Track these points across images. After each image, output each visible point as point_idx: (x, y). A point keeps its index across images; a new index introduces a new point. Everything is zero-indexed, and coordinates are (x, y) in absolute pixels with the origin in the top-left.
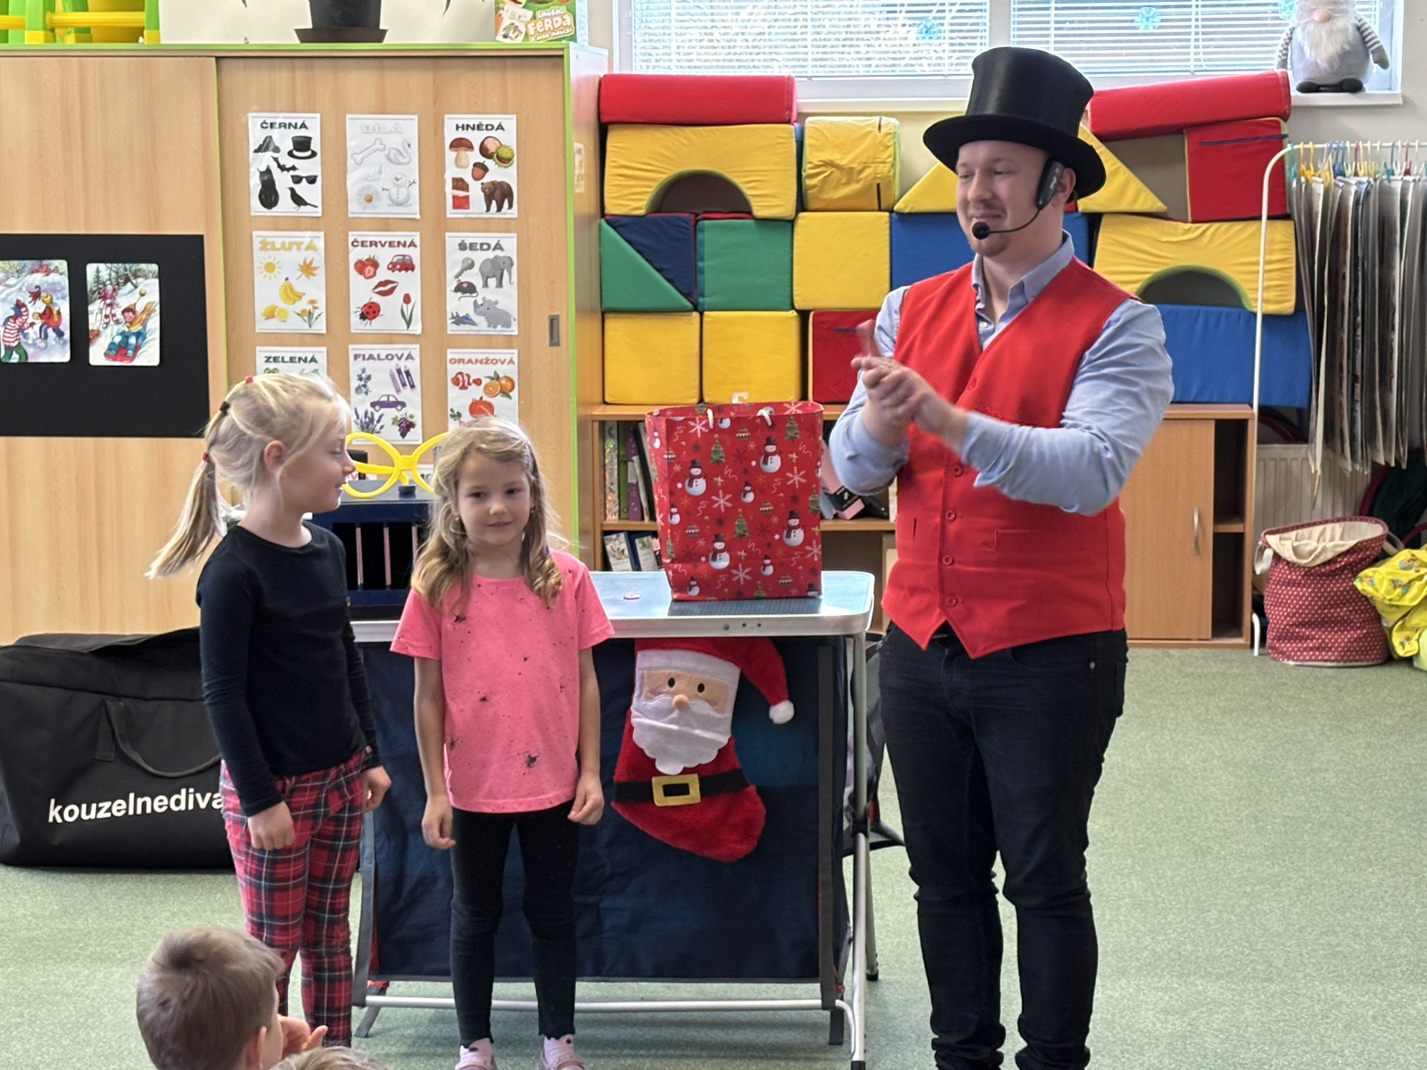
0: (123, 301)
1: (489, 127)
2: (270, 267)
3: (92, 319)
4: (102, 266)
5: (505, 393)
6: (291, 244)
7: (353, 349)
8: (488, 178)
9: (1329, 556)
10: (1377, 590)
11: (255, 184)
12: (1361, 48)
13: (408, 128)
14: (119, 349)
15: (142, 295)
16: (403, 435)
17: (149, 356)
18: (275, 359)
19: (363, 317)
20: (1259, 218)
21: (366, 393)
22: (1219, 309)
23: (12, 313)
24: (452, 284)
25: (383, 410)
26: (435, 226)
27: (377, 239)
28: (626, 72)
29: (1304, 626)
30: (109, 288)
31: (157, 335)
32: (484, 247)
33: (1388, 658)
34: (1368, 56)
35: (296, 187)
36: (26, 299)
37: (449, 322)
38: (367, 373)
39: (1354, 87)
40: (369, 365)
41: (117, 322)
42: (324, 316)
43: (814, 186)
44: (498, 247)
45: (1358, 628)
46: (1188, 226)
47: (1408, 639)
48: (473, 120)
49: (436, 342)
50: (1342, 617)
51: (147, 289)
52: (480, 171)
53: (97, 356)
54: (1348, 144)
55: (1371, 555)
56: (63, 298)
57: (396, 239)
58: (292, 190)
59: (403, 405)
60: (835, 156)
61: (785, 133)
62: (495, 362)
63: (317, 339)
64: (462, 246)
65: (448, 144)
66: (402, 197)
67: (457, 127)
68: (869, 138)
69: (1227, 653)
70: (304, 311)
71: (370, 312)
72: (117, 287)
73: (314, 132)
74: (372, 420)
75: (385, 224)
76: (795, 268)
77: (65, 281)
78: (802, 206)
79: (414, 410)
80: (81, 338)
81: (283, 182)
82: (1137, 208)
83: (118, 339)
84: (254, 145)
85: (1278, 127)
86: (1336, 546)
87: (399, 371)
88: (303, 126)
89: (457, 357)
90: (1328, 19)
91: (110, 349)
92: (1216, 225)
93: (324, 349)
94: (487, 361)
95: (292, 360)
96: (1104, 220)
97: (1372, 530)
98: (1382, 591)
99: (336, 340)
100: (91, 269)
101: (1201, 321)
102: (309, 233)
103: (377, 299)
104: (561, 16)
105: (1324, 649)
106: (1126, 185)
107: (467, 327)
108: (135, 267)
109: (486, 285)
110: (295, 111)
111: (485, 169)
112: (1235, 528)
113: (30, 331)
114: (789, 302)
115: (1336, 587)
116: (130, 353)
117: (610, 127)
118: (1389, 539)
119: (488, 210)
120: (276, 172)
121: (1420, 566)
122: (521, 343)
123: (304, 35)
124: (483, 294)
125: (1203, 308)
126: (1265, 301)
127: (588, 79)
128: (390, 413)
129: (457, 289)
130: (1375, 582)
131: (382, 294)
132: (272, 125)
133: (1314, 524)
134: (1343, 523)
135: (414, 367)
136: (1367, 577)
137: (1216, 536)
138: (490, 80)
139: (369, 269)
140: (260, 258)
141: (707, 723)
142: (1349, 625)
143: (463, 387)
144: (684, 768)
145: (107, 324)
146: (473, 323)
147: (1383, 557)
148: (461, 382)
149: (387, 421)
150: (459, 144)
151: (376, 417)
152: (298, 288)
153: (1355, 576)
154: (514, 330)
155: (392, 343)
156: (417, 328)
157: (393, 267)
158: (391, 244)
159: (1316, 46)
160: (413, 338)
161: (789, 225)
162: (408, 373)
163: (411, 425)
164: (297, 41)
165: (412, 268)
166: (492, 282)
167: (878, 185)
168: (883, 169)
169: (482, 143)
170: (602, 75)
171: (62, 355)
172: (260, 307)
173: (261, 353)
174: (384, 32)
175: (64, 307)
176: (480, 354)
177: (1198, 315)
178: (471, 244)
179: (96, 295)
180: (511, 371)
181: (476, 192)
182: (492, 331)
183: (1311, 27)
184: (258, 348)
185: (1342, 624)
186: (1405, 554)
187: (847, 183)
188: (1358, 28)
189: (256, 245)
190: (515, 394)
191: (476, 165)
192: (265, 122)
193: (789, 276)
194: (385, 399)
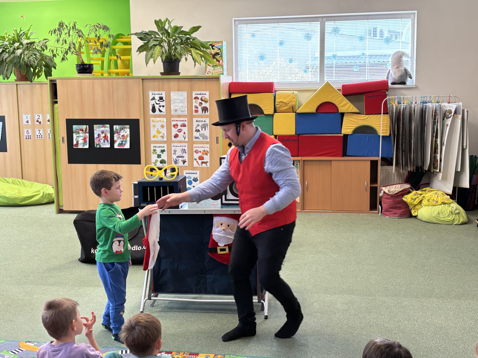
0: (122, 134)
1: (203, 94)
2: (154, 126)
3: (115, 138)
4: (117, 126)
5: (207, 154)
6: (159, 121)
7: (173, 144)
8: (203, 106)
9: (397, 192)
10: (408, 200)
11: (151, 107)
12: (406, 74)
13: (185, 94)
14: (121, 144)
15: (126, 132)
16: (184, 164)
17: (127, 146)
18: (155, 147)
19: (175, 137)
20: (381, 114)
21: (175, 154)
22: (372, 135)
23: (97, 136)
24: (194, 130)
25: (179, 158)
26: (190, 117)
27: (178, 120)
28: (237, 81)
29: (391, 209)
30: (119, 131)
31: (129, 141)
32: (202, 121)
33: (411, 216)
34: (407, 76)
35: (160, 108)
36: (100, 133)
37: (194, 138)
38: (176, 150)
39: (404, 83)
40: (176, 148)
41: (120, 138)
42: (166, 137)
43: (278, 107)
44: (205, 121)
45: (403, 209)
46: (365, 115)
47: (415, 212)
48: (199, 92)
49: (191, 143)
50: (400, 207)
51: (127, 131)
52: (201, 104)
53: (116, 146)
54: (402, 97)
55: (406, 192)
56: (108, 133)
57: (182, 120)
58: (159, 109)
59: (184, 157)
60: (283, 100)
61: (271, 95)
62: (204, 147)
63: (164, 142)
64: (197, 121)
65: (193, 97)
66: (183, 110)
67: (196, 94)
68: (290, 96)
69: (373, 215)
70: (162, 136)
71: (176, 136)
72: (121, 130)
73: (164, 96)
74: (177, 160)
75: (179, 116)
76: (274, 125)
77: (109, 129)
78: (275, 111)
79: (186, 158)
80: (112, 142)
81: (157, 107)
82: (353, 111)
83: (120, 142)
84: (151, 99)
85: (386, 93)
86: (398, 190)
87: (183, 149)
88: (161, 94)
89: (196, 146)
90: (398, 68)
91: (119, 145)
92: (371, 115)
93: (166, 144)
94: (202, 147)
95: (159, 147)
96: (345, 114)
97: (407, 186)
98: (409, 200)
99: (169, 142)
100: (115, 126)
101: (367, 138)
102: (163, 118)
103: (178, 133)
104: (220, 69)
105: (395, 214)
106: (350, 106)
107: (198, 139)
108: (124, 126)
109: (202, 130)
110: (159, 91)
111: (202, 104)
112: (375, 185)
113: (101, 140)
114: (272, 133)
115: (398, 199)
116: (123, 145)
117: (232, 94)
118: (411, 188)
119: (202, 113)
120: (156, 105)
121: (418, 195)
122: (210, 143)
123: (162, 74)
124: (201, 132)
125: (368, 135)
126: (382, 133)
127: (226, 83)
128: (181, 159)
129: (196, 131)
130: (407, 198)
132: (154, 94)
133: (394, 185)
134: (400, 185)
135: (186, 148)
136: (405, 197)
137: (371, 187)
138: (203, 84)
139: (176, 126)
140: (152, 124)
141: (230, 235)
142: (401, 208)
143: (197, 153)
144: (225, 245)
145: (118, 139)
146: (199, 139)
147: (409, 192)
148: (197, 152)
149: (180, 161)
150: (196, 98)
151: (178, 160)
152: (160, 130)
153: (403, 197)
154: (208, 140)
155: (181, 143)
156: (187, 140)
157: (181, 126)
158: (181, 121)
159: (395, 74)
160: (186, 142)
161: (272, 116)
162: (185, 150)
163: (186, 162)
164: (160, 75)
165: (186, 126)
166: (203, 129)
167: (293, 107)
168: (294, 103)
169: (201, 98)
170: (230, 82)
171: (108, 146)
172: (152, 135)
173: (152, 145)
174: (180, 73)
175: (109, 135)
176: (201, 145)
177: (367, 136)
178: (199, 121)
179: (116, 132)
180: (208, 149)
181: (200, 109)
182: (203, 140)
183: (394, 69)
184: (151, 144)
185: (400, 208)
186: (414, 192)
187: (285, 106)
188: (405, 70)
189: (151, 121)
190: (208, 154)
191: (200, 103)
192: (153, 93)
193: (272, 128)
194: (180, 156)
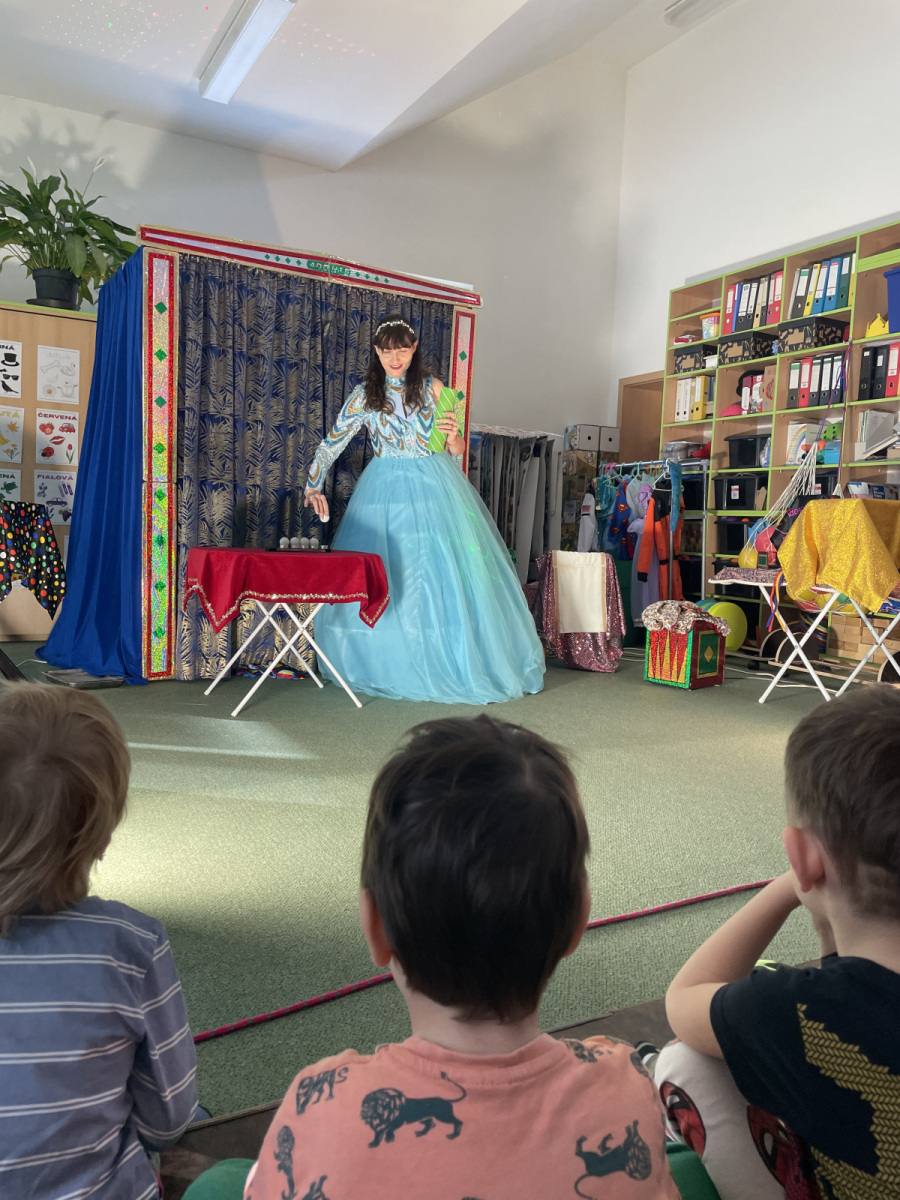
6: (4, 413)
7: (37, 472)
13: (75, 355)
16: (65, 520)
19: (44, 455)
21: (44, 496)
25: (54, 506)
27: (54, 414)
35: (6, 381)
38: (45, 485)
40: (47, 482)
57: (65, 415)
58: (3, 382)
59: (66, 503)
63: (14, 466)
66: (68, 393)
70: (8, 450)
71: (48, 452)
73: (18, 351)
75: (58, 406)
88: (12, 348)
93: (20, 471)
99: (27, 467)
102: (14, 408)
103: (52, 446)
110: (6, 339)
128: (57, 508)
131: (54, 443)
139: (48, 430)
149: (55, 512)
151: (50, 509)
152: (6, 437)
155: (59, 470)
156: (76, 462)
157: (62, 429)
158: (62, 417)
160: (73, 468)
162: (69, 487)
163: (70, 515)
165: (74, 431)
194: (55, 500)
